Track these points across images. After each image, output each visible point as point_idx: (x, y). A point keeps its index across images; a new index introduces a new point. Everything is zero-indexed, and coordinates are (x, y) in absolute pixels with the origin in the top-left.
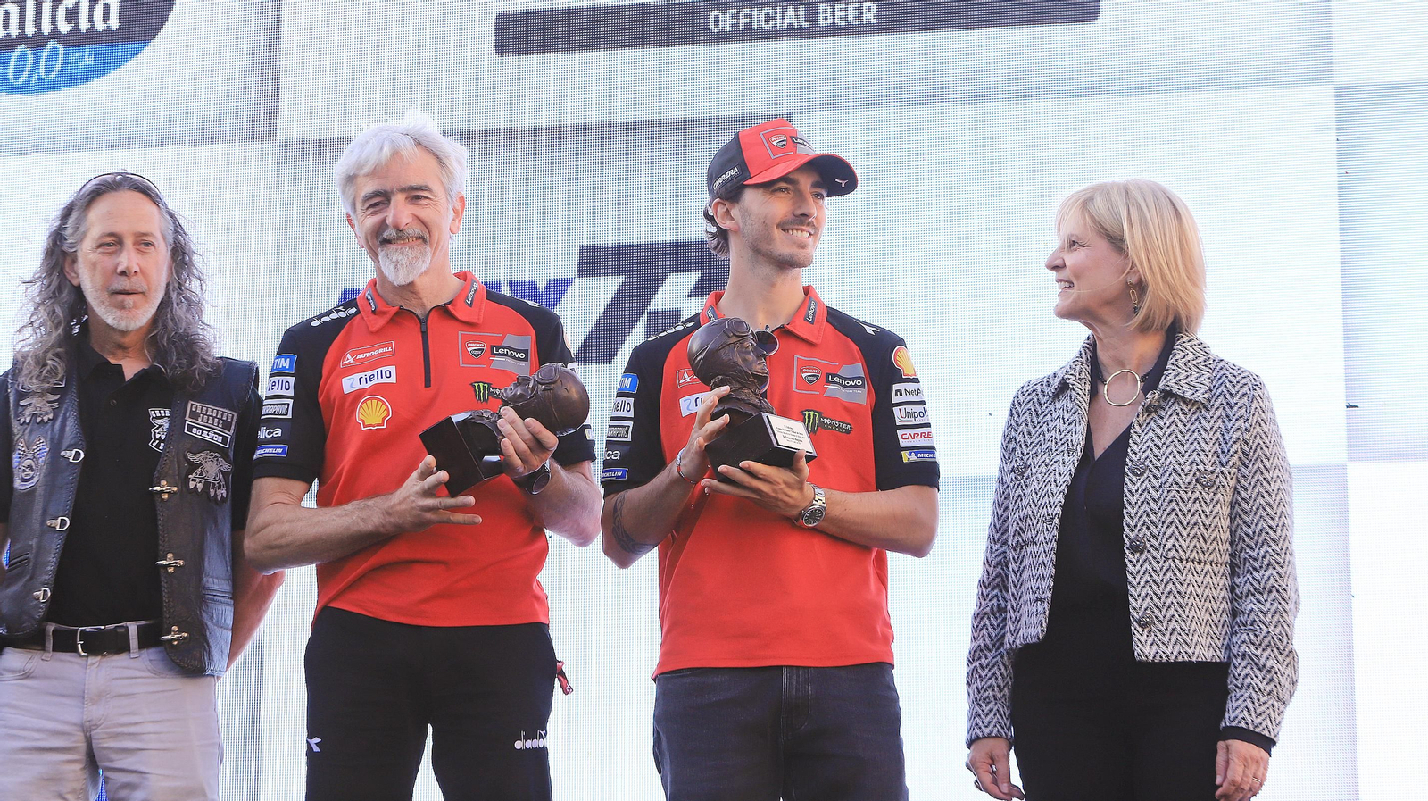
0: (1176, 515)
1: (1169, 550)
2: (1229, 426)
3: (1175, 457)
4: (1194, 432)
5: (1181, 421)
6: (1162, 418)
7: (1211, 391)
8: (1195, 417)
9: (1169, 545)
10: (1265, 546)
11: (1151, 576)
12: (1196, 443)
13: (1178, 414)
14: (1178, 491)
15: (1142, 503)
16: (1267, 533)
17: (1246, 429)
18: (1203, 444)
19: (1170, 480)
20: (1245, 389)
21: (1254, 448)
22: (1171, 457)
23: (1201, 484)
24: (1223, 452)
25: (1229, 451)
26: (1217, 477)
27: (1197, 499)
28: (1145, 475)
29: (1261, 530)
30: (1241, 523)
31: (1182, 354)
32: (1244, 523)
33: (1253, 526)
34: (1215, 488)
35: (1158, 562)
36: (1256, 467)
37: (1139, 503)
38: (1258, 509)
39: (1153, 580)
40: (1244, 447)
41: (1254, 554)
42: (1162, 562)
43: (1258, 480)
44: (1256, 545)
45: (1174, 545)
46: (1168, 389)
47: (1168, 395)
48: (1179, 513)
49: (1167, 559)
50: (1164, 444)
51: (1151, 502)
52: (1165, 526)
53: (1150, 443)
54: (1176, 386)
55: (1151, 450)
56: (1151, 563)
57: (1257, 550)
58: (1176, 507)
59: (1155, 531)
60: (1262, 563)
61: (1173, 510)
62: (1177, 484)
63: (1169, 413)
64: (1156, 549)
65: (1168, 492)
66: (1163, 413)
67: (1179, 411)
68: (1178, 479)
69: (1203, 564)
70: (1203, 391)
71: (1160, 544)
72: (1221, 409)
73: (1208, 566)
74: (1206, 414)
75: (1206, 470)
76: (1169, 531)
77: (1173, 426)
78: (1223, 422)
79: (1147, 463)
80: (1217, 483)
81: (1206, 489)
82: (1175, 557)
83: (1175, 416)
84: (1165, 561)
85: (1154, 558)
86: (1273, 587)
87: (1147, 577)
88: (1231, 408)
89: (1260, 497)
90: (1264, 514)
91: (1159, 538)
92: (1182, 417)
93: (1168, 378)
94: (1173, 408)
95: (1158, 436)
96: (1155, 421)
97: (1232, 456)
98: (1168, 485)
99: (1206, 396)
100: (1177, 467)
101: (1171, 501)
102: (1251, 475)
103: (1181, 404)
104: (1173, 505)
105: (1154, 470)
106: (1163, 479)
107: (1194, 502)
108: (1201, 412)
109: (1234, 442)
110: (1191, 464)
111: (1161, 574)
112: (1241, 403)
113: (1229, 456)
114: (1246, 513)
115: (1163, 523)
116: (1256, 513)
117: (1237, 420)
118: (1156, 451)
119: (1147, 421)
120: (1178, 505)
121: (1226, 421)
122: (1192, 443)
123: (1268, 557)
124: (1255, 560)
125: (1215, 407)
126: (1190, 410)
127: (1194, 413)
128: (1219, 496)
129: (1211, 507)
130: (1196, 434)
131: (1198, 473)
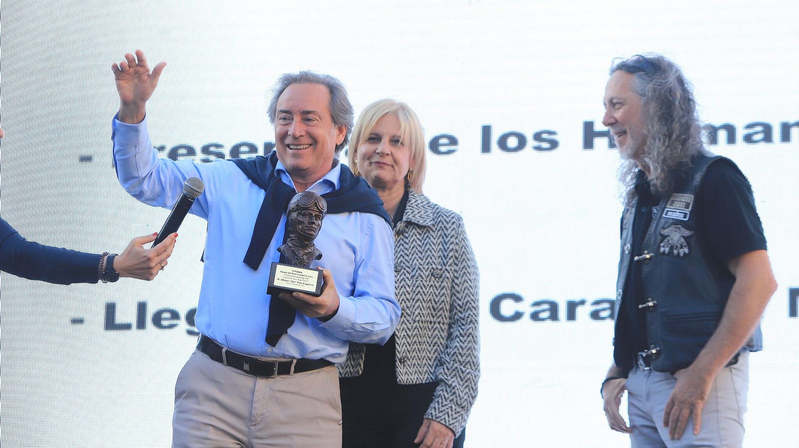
0: (421, 295)
1: (417, 316)
2: (447, 240)
3: (417, 260)
4: (426, 244)
5: (418, 239)
6: (407, 238)
7: (434, 220)
8: (426, 235)
9: (416, 313)
10: (469, 311)
11: (406, 332)
12: (429, 251)
13: (416, 235)
14: (422, 281)
15: (402, 287)
16: (470, 303)
17: (456, 243)
18: (433, 252)
19: (417, 274)
20: (454, 220)
21: (461, 254)
22: (415, 260)
23: (434, 277)
24: (444, 256)
25: (448, 256)
26: (444, 272)
27: (432, 285)
28: (402, 271)
29: (467, 302)
30: (455, 298)
31: (414, 200)
32: (457, 298)
33: (462, 300)
34: (442, 279)
35: (410, 323)
36: (463, 265)
37: (400, 287)
38: (465, 289)
39: (408, 335)
40: (456, 254)
41: (462, 316)
42: (412, 323)
43: (464, 273)
44: (464, 311)
45: (419, 313)
46: (409, 220)
47: (409, 223)
48: (423, 294)
49: (415, 322)
50: (410, 253)
51: (407, 287)
52: (415, 302)
53: (401, 253)
54: (414, 218)
55: (403, 257)
56: (406, 324)
57: (464, 314)
58: (421, 290)
59: (409, 305)
60: (467, 321)
61: (419, 292)
62: (421, 276)
63: (411, 235)
64: (409, 316)
65: (416, 281)
66: (407, 235)
67: (416, 233)
68: (421, 273)
69: (433, 324)
70: (429, 220)
71: (411, 312)
72: (441, 231)
73: (437, 325)
74: (433, 234)
75: (437, 268)
76: (417, 305)
77: (414, 243)
78: (443, 238)
79: (402, 264)
80: (444, 276)
81: (437, 279)
82: (419, 321)
83: (414, 236)
84: (414, 323)
85: (408, 321)
86: (471, 334)
87: (404, 333)
88: (447, 229)
89: (466, 283)
90: (469, 292)
91: (411, 309)
92: (418, 236)
93: (408, 214)
94: (413, 232)
95: (406, 249)
96: (403, 240)
97: (450, 259)
98: (416, 277)
99: (431, 223)
100: (420, 267)
101: (418, 287)
102: (460, 270)
103: (417, 229)
104: (419, 289)
105: (407, 269)
106: (413, 274)
107: (430, 287)
108: (429, 232)
109: (451, 251)
110: (428, 264)
111: (412, 331)
112: (452, 227)
113: (448, 259)
114: (458, 292)
115: (413, 300)
116: (464, 292)
117: (451, 237)
118: (406, 258)
119: (398, 240)
120: (422, 289)
121: (445, 237)
122: (426, 252)
123: (470, 317)
124: (463, 319)
125: (438, 229)
126: (423, 232)
127: (425, 233)
128: (444, 283)
129: (439, 290)
130: (428, 245)
131: (432, 270)
